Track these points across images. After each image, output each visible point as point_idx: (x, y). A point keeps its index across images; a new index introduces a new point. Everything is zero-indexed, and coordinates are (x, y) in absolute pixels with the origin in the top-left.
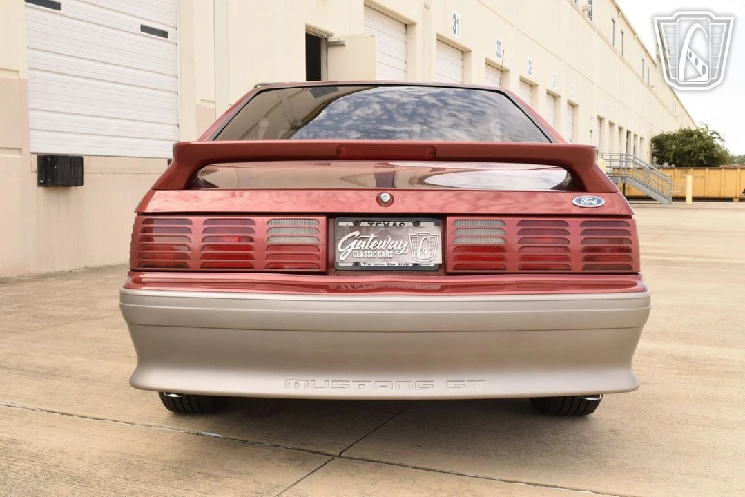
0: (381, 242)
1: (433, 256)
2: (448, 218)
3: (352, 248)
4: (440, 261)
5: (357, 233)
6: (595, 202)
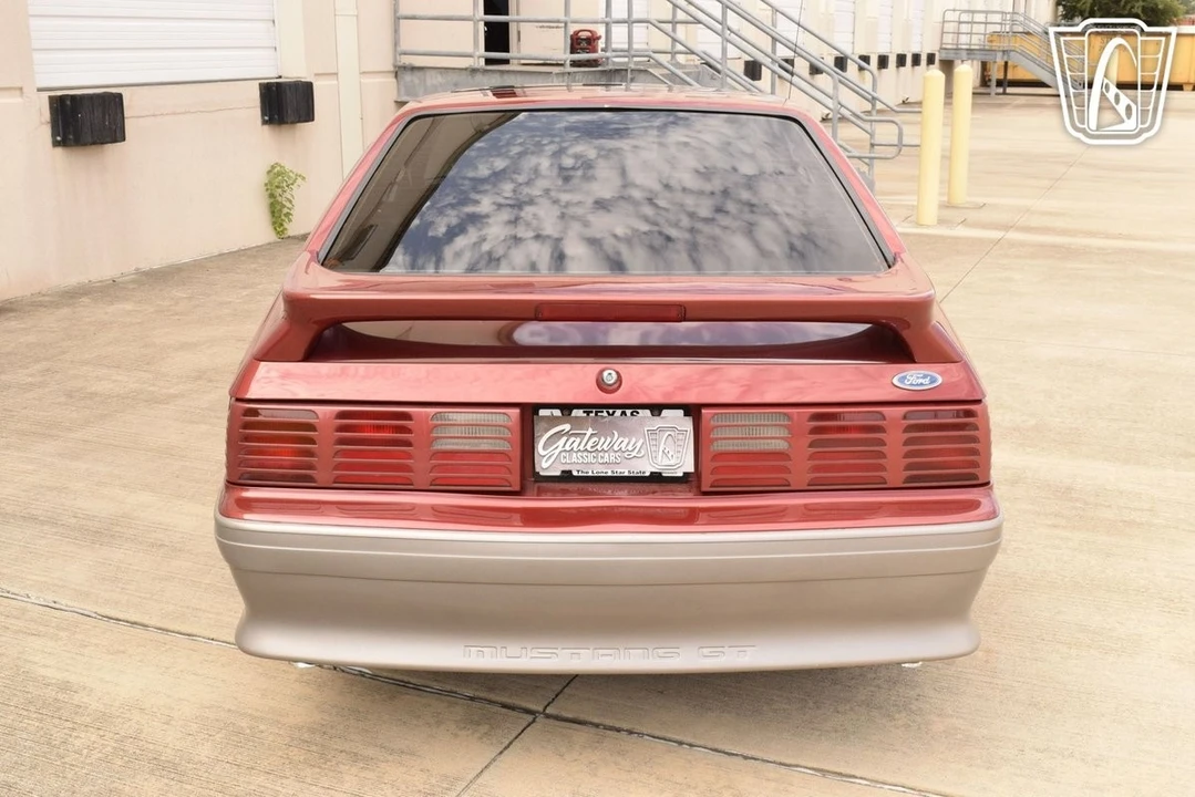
0: (603, 439)
1: (680, 460)
2: (703, 411)
3: (560, 449)
4: (690, 467)
5: (567, 427)
6: (927, 381)
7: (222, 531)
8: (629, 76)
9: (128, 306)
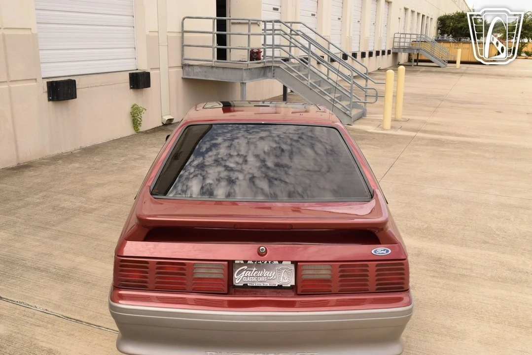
0: (260, 272)
2: (298, 264)
3: (243, 275)
4: (293, 283)
5: (246, 267)
6: (385, 252)
7: (112, 308)
8: (273, 68)
9: (77, 165)
